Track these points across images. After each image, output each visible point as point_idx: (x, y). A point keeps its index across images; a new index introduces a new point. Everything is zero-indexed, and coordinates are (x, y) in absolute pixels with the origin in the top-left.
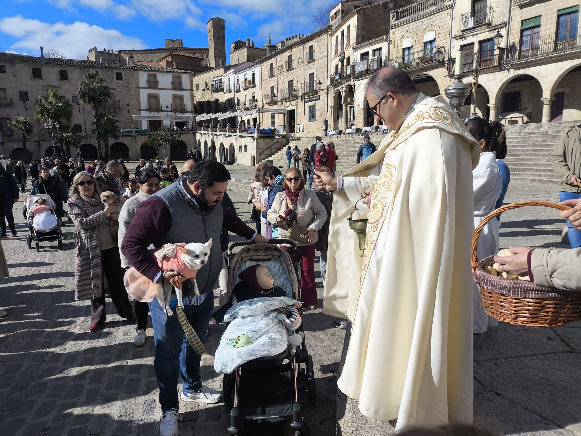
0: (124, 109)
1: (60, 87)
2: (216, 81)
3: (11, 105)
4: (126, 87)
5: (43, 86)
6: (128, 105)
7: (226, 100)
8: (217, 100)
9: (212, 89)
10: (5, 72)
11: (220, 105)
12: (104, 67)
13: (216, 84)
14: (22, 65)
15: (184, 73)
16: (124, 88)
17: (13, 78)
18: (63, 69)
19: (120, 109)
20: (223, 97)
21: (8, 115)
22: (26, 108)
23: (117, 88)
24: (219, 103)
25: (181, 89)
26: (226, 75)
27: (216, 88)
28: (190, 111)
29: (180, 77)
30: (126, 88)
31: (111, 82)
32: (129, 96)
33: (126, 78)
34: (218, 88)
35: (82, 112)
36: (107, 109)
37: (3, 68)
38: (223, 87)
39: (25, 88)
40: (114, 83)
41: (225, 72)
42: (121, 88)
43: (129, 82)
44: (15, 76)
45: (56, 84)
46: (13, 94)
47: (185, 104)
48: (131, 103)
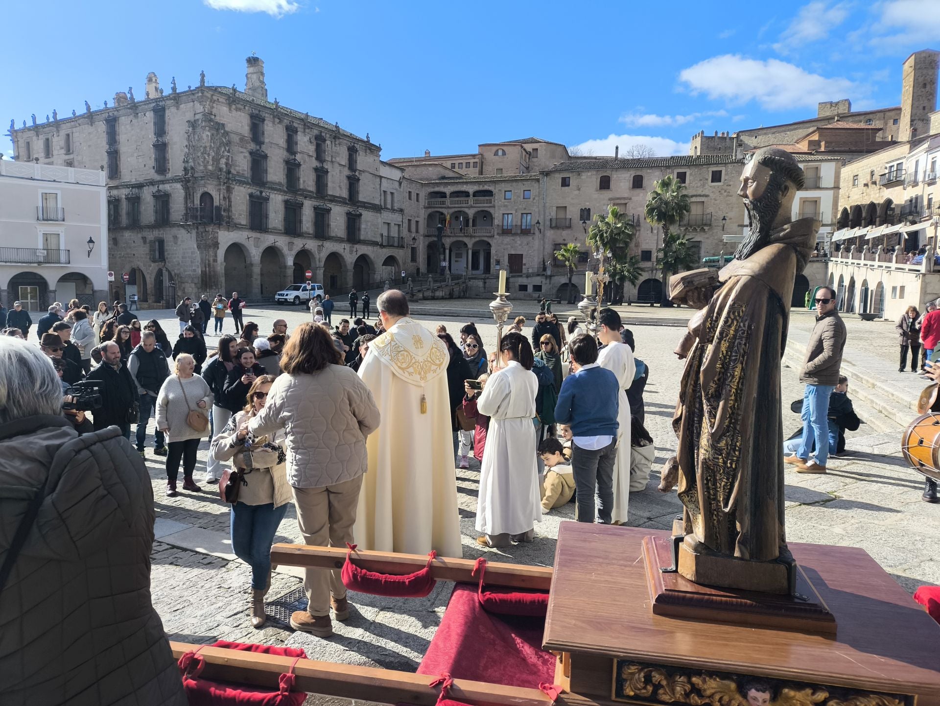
0: (718, 226)
1: (630, 199)
2: (891, 167)
3: (569, 227)
4: (725, 191)
5: (610, 199)
6: (724, 219)
7: (906, 201)
8: (889, 202)
9: (881, 183)
10: (569, 185)
11: (893, 209)
12: (696, 165)
13: (890, 173)
14: (589, 174)
15: (826, 160)
16: (722, 194)
17: (577, 192)
18: (639, 173)
19: (710, 225)
20: (900, 196)
21: (564, 240)
22: (585, 229)
23: (711, 195)
24: (893, 206)
25: (817, 187)
26: (913, 156)
27: (889, 180)
28: (830, 222)
29: (817, 168)
30: (725, 194)
31: (704, 185)
32: (728, 204)
33: (727, 178)
34: (892, 182)
35: (655, 232)
36: (691, 227)
37: (567, 180)
38: (903, 177)
39: (588, 203)
40: (707, 186)
41: (911, 149)
42: (718, 194)
43: (731, 183)
44: (579, 189)
45: (626, 195)
46: (573, 213)
47: (821, 212)
48: (730, 215)
